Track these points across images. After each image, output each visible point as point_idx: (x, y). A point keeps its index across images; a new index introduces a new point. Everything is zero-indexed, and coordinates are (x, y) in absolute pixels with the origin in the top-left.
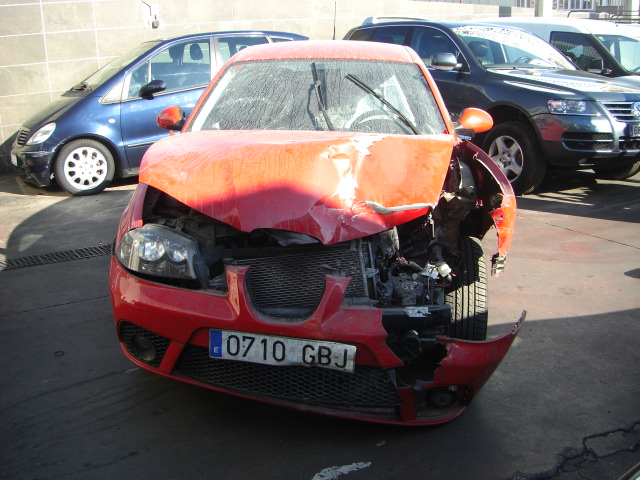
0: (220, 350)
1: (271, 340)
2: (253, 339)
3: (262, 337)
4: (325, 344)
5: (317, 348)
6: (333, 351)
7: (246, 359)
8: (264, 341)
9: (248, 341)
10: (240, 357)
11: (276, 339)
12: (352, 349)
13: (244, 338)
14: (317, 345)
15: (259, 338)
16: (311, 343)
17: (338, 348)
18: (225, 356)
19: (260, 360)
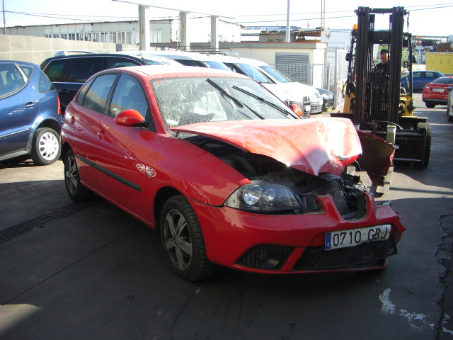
0: (330, 245)
1: (354, 231)
2: (345, 233)
3: (350, 231)
4: (378, 227)
5: (375, 230)
6: (382, 230)
7: (342, 246)
8: (351, 233)
9: (343, 235)
10: (339, 246)
11: (356, 230)
12: (389, 226)
13: (341, 234)
14: (375, 228)
15: (348, 232)
16: (372, 228)
17: (383, 227)
18: (333, 247)
19: (349, 245)
